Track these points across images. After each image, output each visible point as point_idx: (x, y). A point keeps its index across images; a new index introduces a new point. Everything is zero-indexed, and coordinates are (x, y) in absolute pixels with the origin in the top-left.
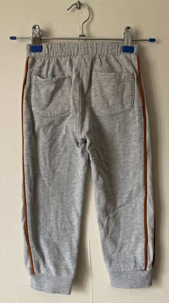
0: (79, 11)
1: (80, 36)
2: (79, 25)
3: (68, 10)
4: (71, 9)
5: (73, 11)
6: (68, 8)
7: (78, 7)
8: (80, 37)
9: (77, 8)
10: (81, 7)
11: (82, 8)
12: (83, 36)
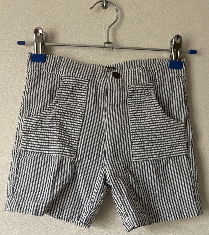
0: (105, 12)
1: (105, 43)
2: (105, 29)
3: (91, 8)
4: (94, 7)
5: (98, 10)
6: (91, 6)
7: (104, 6)
8: (105, 45)
9: (102, 7)
10: (108, 5)
11: (109, 7)
12: (109, 43)
